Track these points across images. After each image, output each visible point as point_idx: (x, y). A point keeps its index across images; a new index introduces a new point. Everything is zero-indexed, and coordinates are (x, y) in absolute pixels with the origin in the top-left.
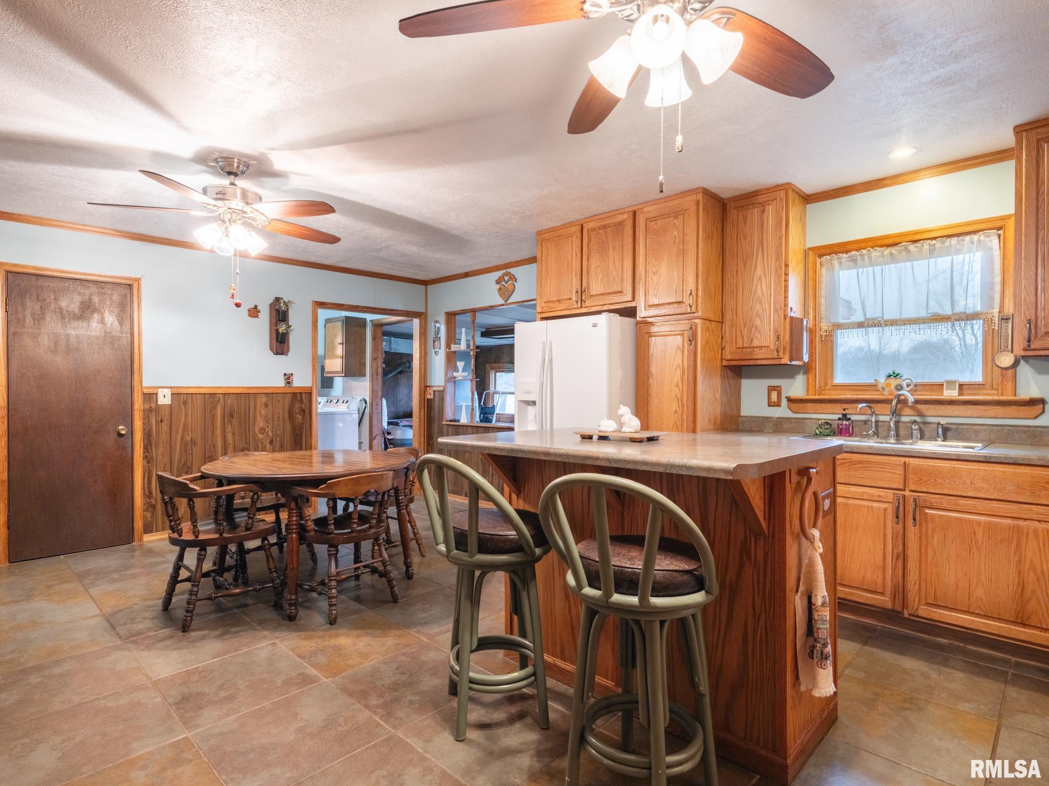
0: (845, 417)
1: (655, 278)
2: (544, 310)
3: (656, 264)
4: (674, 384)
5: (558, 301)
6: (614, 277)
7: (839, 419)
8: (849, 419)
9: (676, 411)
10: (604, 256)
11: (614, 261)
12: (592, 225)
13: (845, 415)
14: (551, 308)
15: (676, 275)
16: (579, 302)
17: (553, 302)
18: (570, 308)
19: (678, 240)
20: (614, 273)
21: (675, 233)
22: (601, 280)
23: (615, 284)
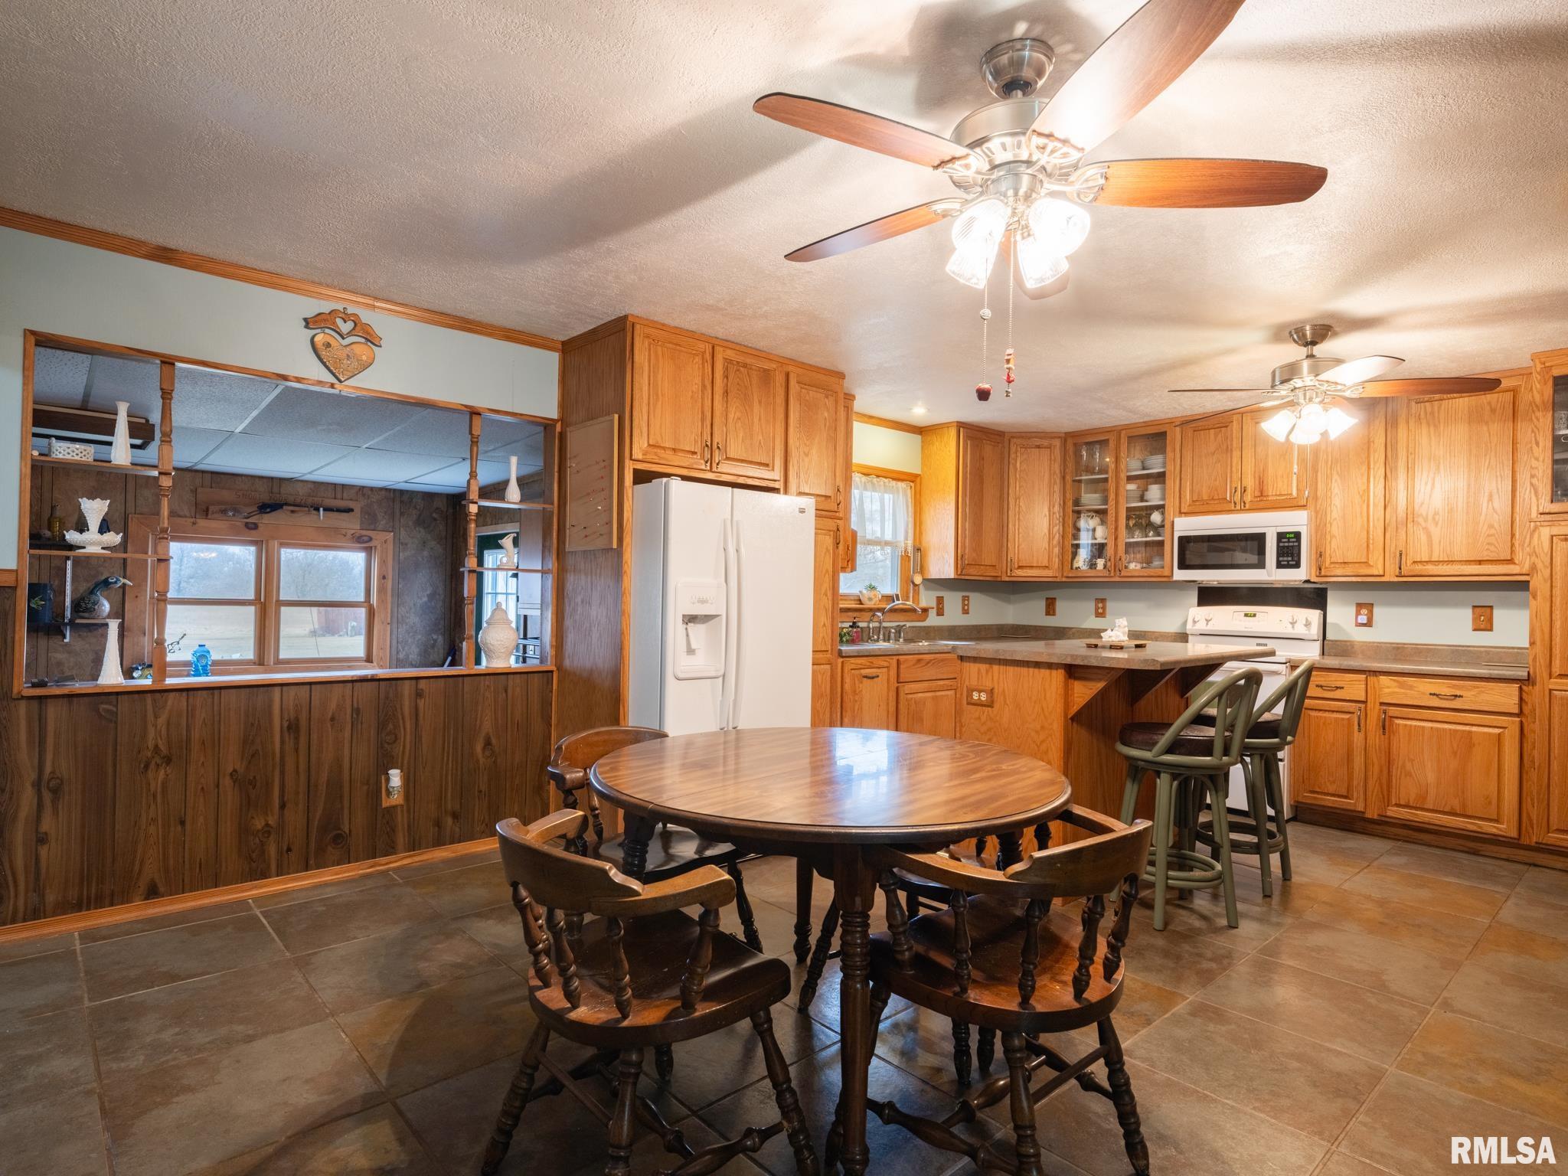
0: (854, 625)
1: (806, 460)
2: (649, 457)
3: (808, 443)
4: (823, 591)
5: (674, 450)
6: (760, 443)
7: (851, 626)
8: (858, 627)
9: (824, 625)
10: (747, 408)
11: (760, 419)
12: (730, 354)
13: (854, 623)
14: (660, 458)
15: (826, 464)
16: (708, 464)
17: (664, 448)
18: (695, 466)
19: (828, 424)
20: (760, 437)
21: (826, 414)
22: (743, 441)
23: (761, 451)
